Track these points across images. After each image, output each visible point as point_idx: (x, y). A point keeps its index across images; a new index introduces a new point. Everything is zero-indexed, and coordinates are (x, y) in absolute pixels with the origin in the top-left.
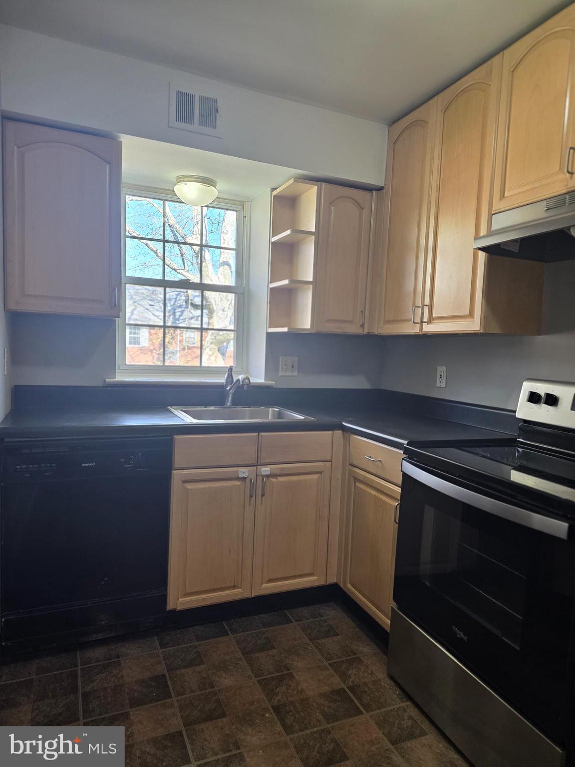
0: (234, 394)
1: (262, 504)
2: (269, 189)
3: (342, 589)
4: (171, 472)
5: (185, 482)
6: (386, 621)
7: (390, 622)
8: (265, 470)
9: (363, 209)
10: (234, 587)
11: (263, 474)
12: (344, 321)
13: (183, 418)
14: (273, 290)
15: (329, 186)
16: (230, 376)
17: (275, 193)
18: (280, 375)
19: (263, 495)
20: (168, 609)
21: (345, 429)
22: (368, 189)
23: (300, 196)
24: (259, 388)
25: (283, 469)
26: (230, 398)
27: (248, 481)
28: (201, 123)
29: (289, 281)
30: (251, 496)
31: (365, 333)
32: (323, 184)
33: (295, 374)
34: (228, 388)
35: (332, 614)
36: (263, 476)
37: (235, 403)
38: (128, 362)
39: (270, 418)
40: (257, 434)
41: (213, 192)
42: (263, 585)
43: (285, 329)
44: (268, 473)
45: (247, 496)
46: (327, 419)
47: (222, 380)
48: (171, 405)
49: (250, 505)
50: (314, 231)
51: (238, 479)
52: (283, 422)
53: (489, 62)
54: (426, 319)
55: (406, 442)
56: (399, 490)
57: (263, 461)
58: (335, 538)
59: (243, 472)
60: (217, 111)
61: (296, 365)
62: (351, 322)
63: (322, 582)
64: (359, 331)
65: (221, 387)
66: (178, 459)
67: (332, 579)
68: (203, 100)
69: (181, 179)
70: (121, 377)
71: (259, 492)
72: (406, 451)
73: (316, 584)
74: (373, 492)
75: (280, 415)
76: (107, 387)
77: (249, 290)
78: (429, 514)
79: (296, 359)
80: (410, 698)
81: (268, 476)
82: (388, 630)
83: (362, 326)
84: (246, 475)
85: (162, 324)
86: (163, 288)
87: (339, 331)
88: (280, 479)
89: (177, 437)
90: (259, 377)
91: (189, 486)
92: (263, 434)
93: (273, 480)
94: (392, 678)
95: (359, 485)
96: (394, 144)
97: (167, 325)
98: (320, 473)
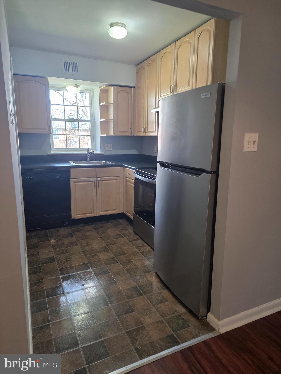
0: (90, 157)
1: (98, 189)
2: (98, 87)
3: (125, 214)
4: (70, 180)
5: (74, 182)
6: (132, 217)
7: (133, 217)
8: (99, 179)
9: (129, 94)
10: (92, 213)
11: (98, 180)
12: (125, 132)
13: (73, 164)
14: (101, 121)
15: (117, 87)
16: (88, 151)
17: (100, 88)
18: (106, 150)
19: (98, 186)
20: (72, 218)
21: (124, 167)
22: (131, 87)
23: (108, 89)
24: (99, 155)
25: (104, 178)
26: (89, 158)
27: (94, 182)
28: (73, 71)
29: (106, 119)
30: (95, 187)
31: (132, 136)
32: (115, 87)
33: (111, 150)
34: (88, 155)
35: (122, 221)
36: (98, 181)
37: (90, 160)
38: (55, 147)
39: (102, 163)
40: (95, 168)
41: (79, 89)
42: (101, 213)
43: (105, 135)
44: (100, 180)
45: (94, 187)
46: (119, 164)
47: (85, 152)
48: (70, 161)
49: (95, 189)
50: (113, 102)
51: (91, 181)
52: (106, 165)
53: (156, 54)
54: (146, 132)
55: (135, 168)
56: (134, 181)
57: (98, 176)
58: (122, 199)
59: (92, 179)
60: (77, 67)
61: (111, 147)
62: (127, 132)
63: (119, 212)
64: (130, 135)
65: (86, 155)
66: (72, 176)
67: (122, 211)
68: (73, 64)
69: (68, 85)
70: (53, 152)
71: (97, 185)
72: (136, 170)
73: (117, 213)
74: (130, 184)
75: (105, 163)
76: (48, 155)
77: (95, 121)
78: (141, 187)
79: (111, 145)
80: (137, 235)
81: (100, 181)
82: (133, 219)
83: (131, 133)
84: (93, 180)
85: (65, 134)
86: (65, 122)
87: (123, 135)
88: (104, 182)
89: (71, 169)
90: (98, 151)
91: (76, 184)
92: (97, 168)
93: (101, 182)
94: (134, 232)
95: (128, 182)
96: (137, 72)
97: (67, 134)
98: (117, 180)
